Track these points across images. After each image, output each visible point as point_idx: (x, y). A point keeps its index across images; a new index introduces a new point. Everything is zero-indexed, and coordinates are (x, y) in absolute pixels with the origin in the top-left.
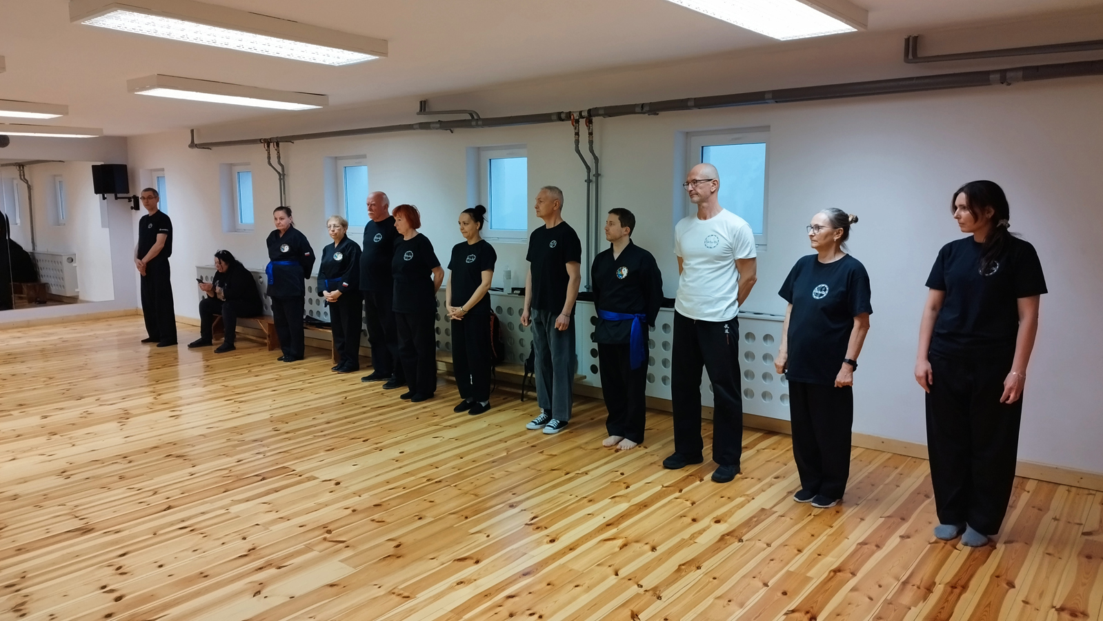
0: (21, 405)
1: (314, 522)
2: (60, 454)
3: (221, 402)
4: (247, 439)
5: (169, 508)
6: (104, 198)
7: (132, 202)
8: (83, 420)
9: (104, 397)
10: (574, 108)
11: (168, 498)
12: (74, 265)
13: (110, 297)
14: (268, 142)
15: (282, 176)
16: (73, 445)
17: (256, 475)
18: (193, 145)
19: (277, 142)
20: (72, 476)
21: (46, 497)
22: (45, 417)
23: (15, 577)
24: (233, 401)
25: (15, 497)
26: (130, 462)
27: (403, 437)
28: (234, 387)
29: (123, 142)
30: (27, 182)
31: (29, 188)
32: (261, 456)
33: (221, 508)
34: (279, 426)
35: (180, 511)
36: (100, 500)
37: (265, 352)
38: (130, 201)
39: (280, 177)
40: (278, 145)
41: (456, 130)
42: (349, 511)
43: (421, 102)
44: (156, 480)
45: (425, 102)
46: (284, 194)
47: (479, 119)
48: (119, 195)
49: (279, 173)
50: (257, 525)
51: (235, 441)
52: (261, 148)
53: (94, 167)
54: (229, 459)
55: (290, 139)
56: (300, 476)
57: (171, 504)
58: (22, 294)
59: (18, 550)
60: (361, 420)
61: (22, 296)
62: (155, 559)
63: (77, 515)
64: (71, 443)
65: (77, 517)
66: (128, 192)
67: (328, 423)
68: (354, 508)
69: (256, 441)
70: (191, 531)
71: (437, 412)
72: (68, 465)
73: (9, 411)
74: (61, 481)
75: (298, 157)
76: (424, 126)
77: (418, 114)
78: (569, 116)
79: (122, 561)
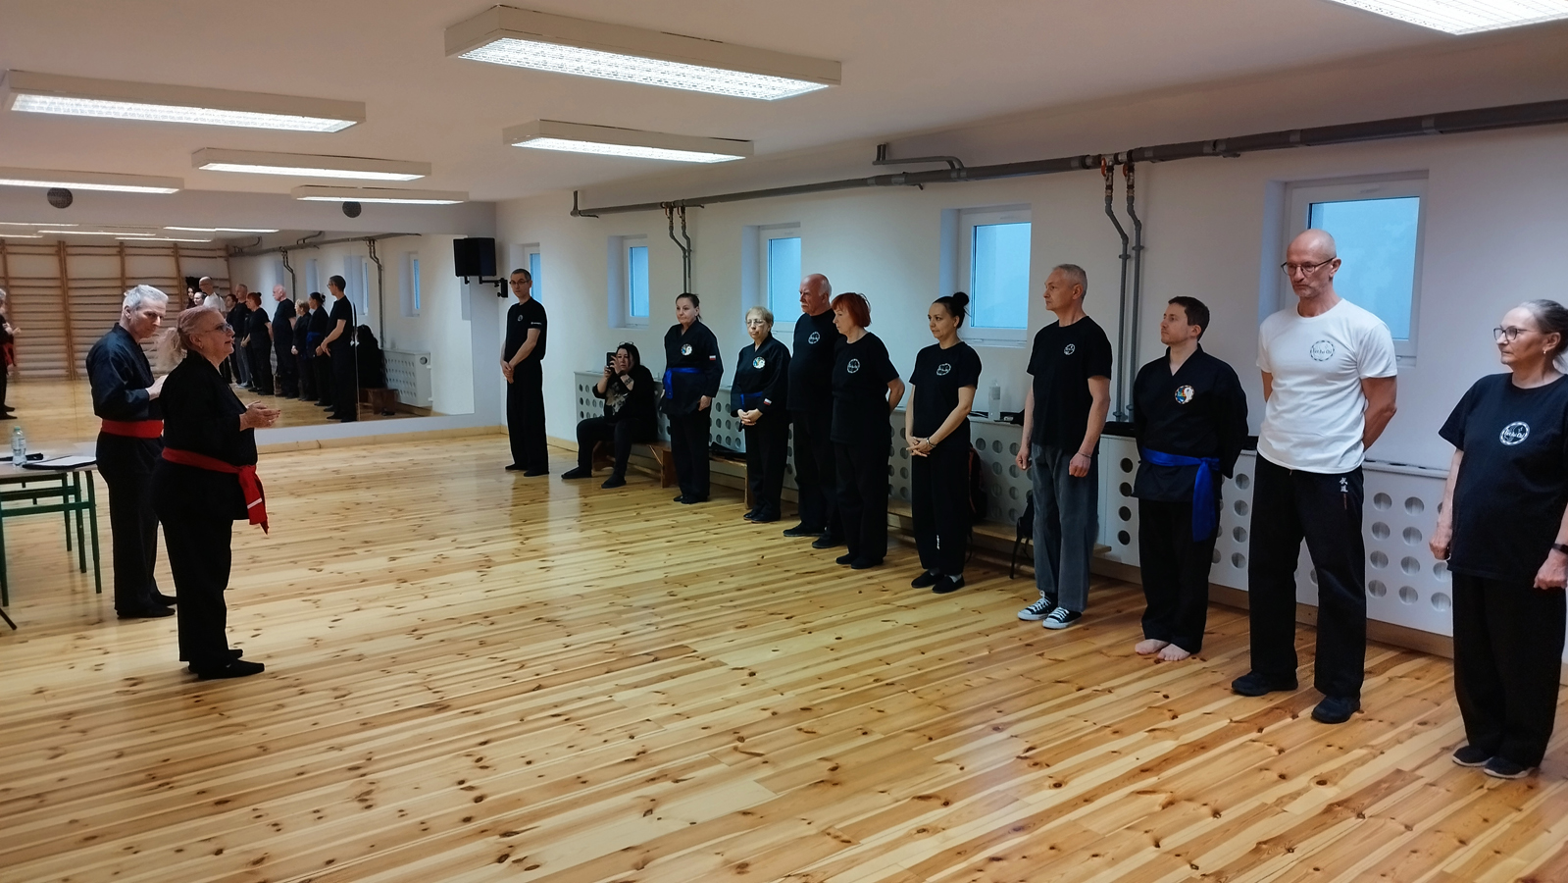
0: (366, 542)
1: (721, 724)
2: (410, 607)
3: (602, 553)
4: (635, 605)
5: (539, 687)
6: (466, 282)
7: (500, 287)
8: (437, 565)
9: (462, 538)
10: (1107, 150)
11: (538, 675)
12: (428, 367)
13: (469, 408)
14: (670, 207)
15: (687, 252)
16: (426, 597)
17: (647, 654)
18: (576, 212)
19: (683, 206)
20: (425, 637)
21: (395, 660)
22: (394, 559)
23: (360, 758)
24: (617, 552)
25: (360, 658)
26: (492, 624)
27: (841, 617)
28: (619, 534)
29: (490, 209)
30: (378, 262)
31: (380, 268)
32: (653, 628)
33: (603, 693)
34: (676, 590)
35: (553, 693)
36: (457, 669)
37: (659, 490)
38: (497, 286)
39: (685, 254)
40: (683, 212)
41: (928, 185)
42: (768, 714)
43: (879, 147)
44: (523, 649)
45: (885, 146)
46: (689, 277)
47: (962, 168)
48: (484, 278)
49: (683, 248)
50: (648, 720)
51: (619, 605)
52: (662, 213)
53: (455, 240)
54: (612, 630)
55: (699, 202)
56: (703, 659)
57: (542, 683)
58: (367, 402)
59: (364, 724)
60: (784, 588)
61: (366, 404)
62: (522, 753)
63: (430, 687)
64: (422, 594)
65: (430, 689)
66: (494, 274)
67: (740, 590)
68: (775, 710)
69: (646, 607)
70: (566, 720)
71: (888, 586)
72: (419, 622)
73: (353, 548)
74: (411, 641)
75: (707, 225)
76: (883, 181)
77: (874, 163)
78: (1097, 161)
79: (483, 751)
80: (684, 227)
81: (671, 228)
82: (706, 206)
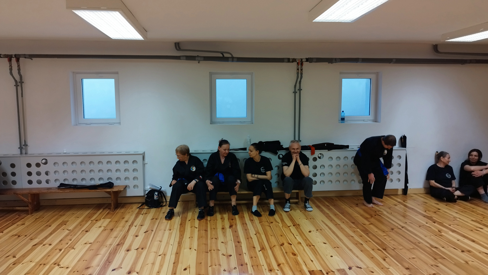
14: (10, 57)
15: (19, 84)
19: (19, 57)
40: (19, 61)
43: (176, 43)
47: (233, 57)
49: (16, 81)
80: (19, 70)
81: (11, 69)
82: (34, 59)
